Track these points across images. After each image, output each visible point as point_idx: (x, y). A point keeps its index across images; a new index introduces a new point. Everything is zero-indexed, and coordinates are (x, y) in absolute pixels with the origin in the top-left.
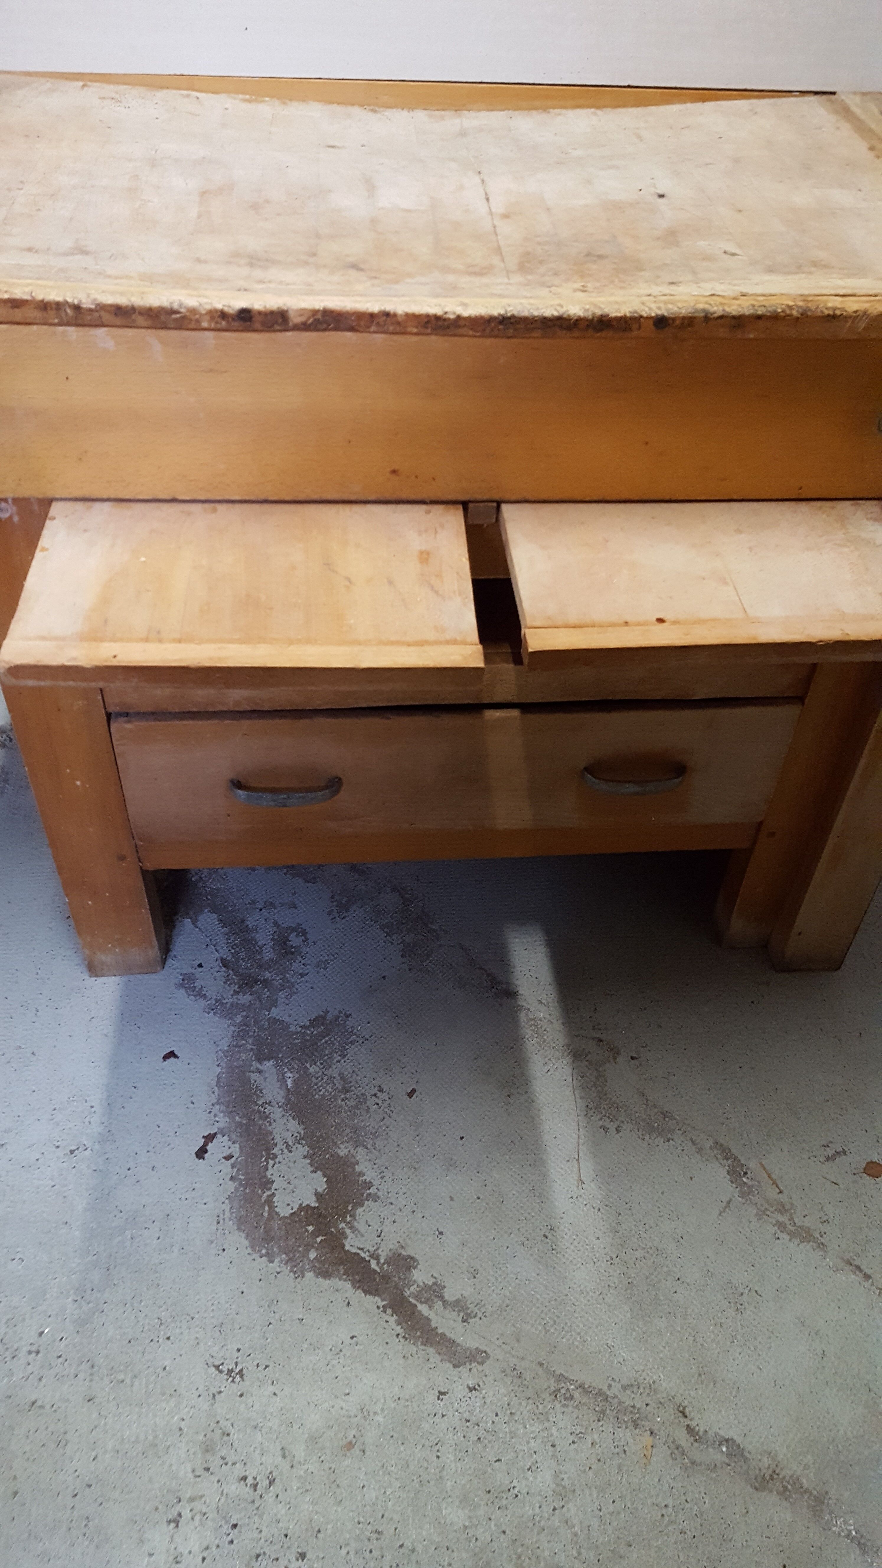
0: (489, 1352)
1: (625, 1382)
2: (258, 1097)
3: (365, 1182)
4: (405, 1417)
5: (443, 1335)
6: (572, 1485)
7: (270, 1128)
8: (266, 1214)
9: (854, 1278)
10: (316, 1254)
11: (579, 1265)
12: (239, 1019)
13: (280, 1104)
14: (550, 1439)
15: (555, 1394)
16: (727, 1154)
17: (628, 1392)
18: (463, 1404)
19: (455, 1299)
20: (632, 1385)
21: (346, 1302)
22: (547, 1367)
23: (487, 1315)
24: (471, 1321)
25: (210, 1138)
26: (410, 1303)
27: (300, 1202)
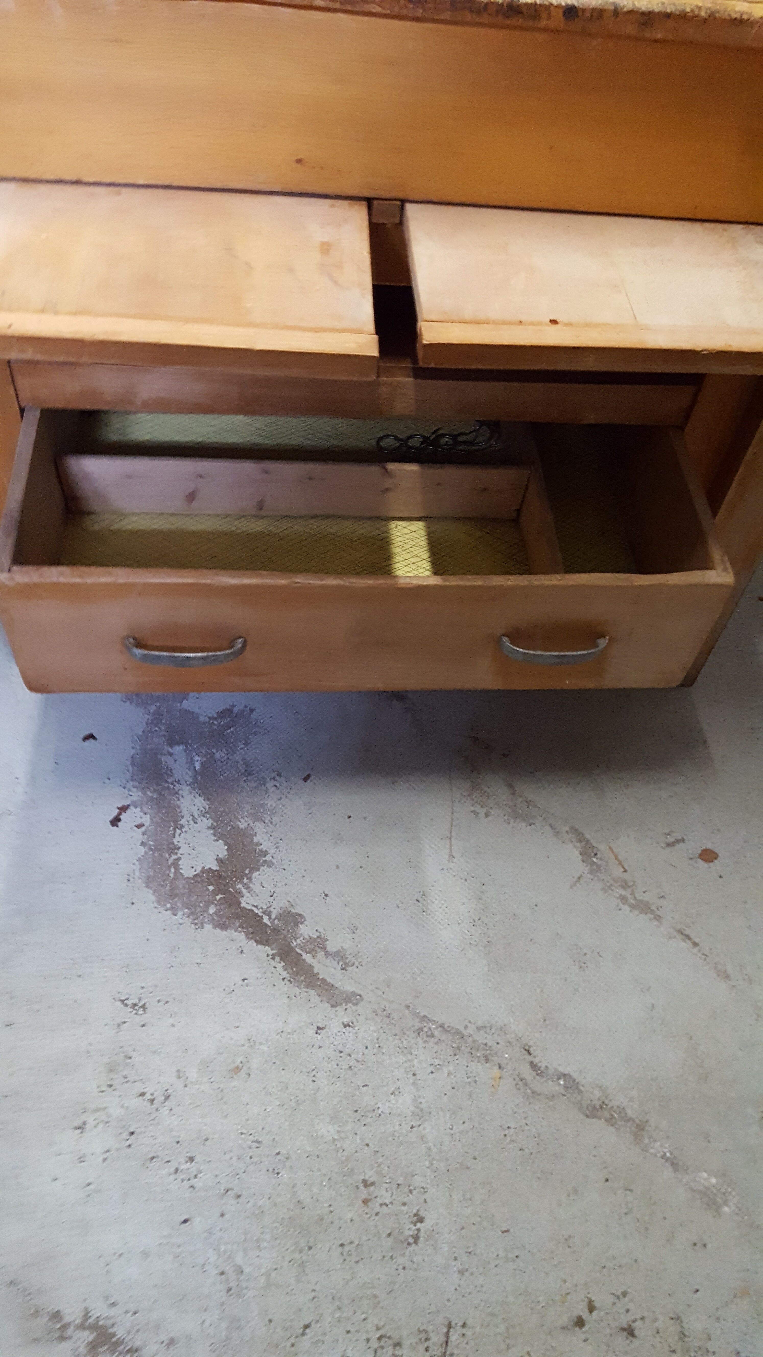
0: (363, 995)
1: (480, 1023)
2: (169, 776)
3: (261, 851)
4: (287, 1048)
5: (324, 980)
6: (429, 1107)
7: (178, 803)
8: (172, 875)
9: (685, 945)
10: (215, 909)
11: (446, 925)
12: (153, 708)
13: (188, 783)
14: (412, 1069)
15: (419, 1032)
16: (580, 837)
17: (482, 1032)
18: (337, 1038)
19: (336, 950)
20: (485, 1027)
21: (240, 950)
22: (413, 1009)
23: (363, 964)
24: (349, 969)
25: (123, 809)
26: (297, 953)
27: (203, 865)
